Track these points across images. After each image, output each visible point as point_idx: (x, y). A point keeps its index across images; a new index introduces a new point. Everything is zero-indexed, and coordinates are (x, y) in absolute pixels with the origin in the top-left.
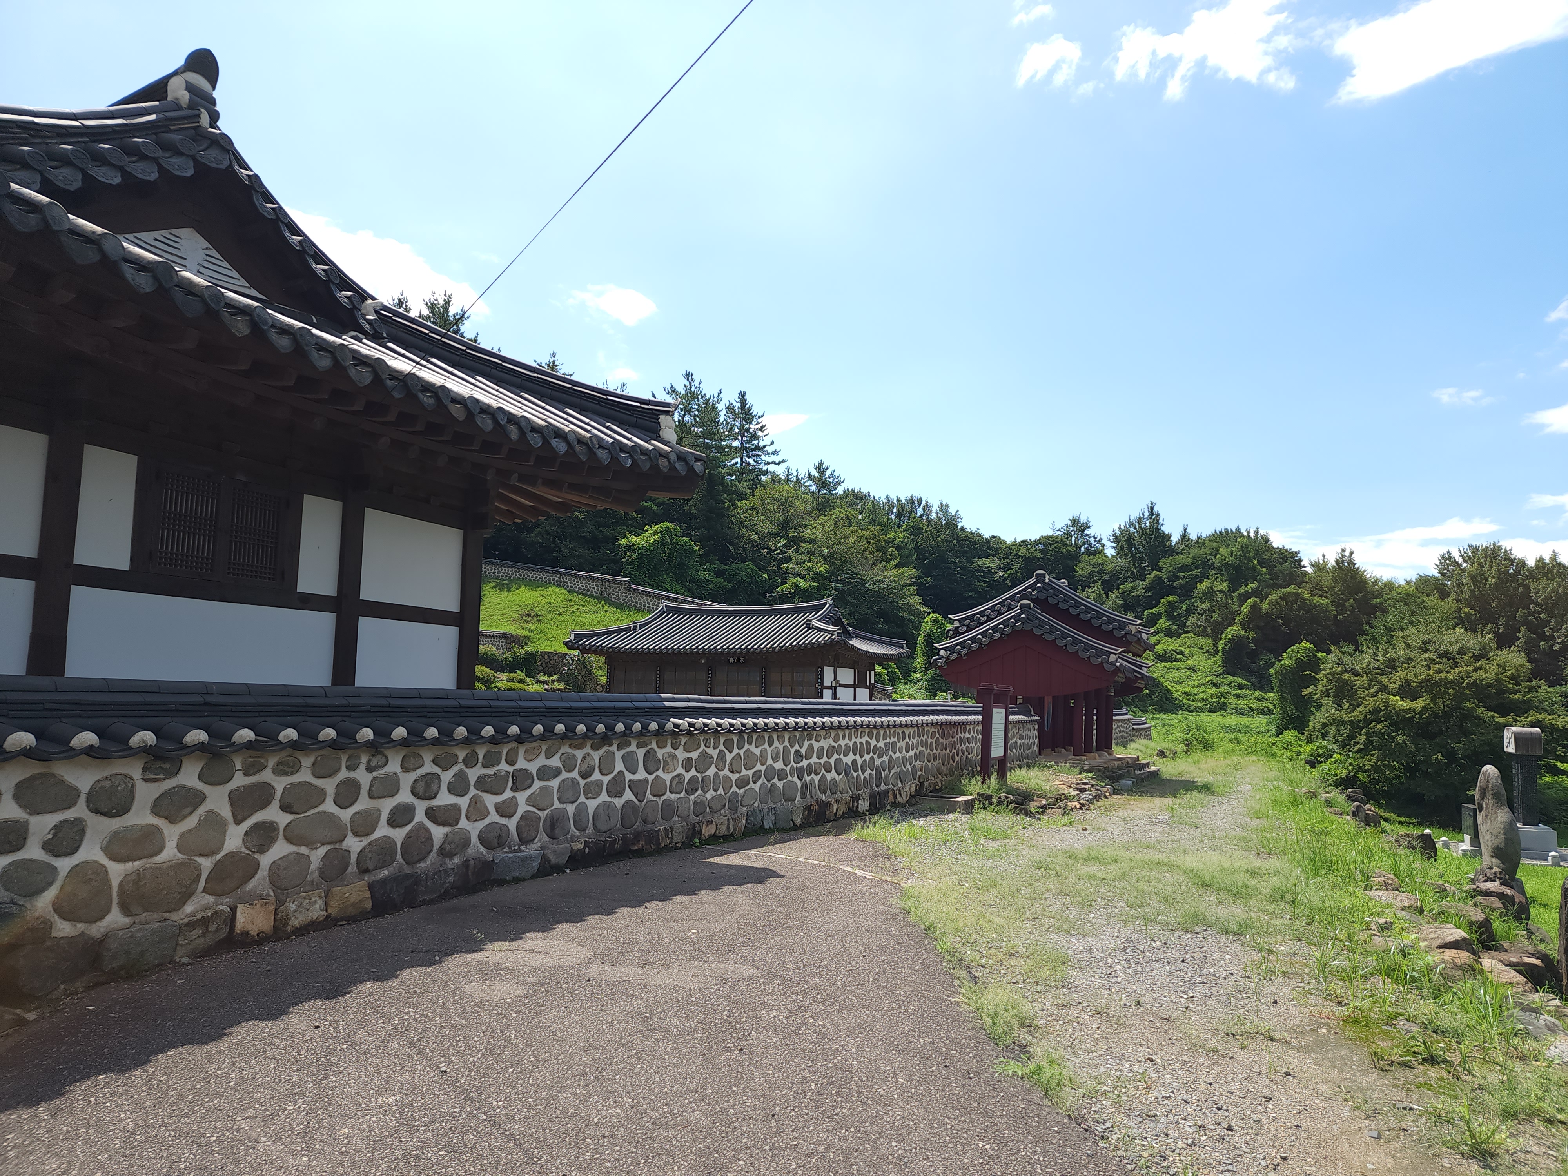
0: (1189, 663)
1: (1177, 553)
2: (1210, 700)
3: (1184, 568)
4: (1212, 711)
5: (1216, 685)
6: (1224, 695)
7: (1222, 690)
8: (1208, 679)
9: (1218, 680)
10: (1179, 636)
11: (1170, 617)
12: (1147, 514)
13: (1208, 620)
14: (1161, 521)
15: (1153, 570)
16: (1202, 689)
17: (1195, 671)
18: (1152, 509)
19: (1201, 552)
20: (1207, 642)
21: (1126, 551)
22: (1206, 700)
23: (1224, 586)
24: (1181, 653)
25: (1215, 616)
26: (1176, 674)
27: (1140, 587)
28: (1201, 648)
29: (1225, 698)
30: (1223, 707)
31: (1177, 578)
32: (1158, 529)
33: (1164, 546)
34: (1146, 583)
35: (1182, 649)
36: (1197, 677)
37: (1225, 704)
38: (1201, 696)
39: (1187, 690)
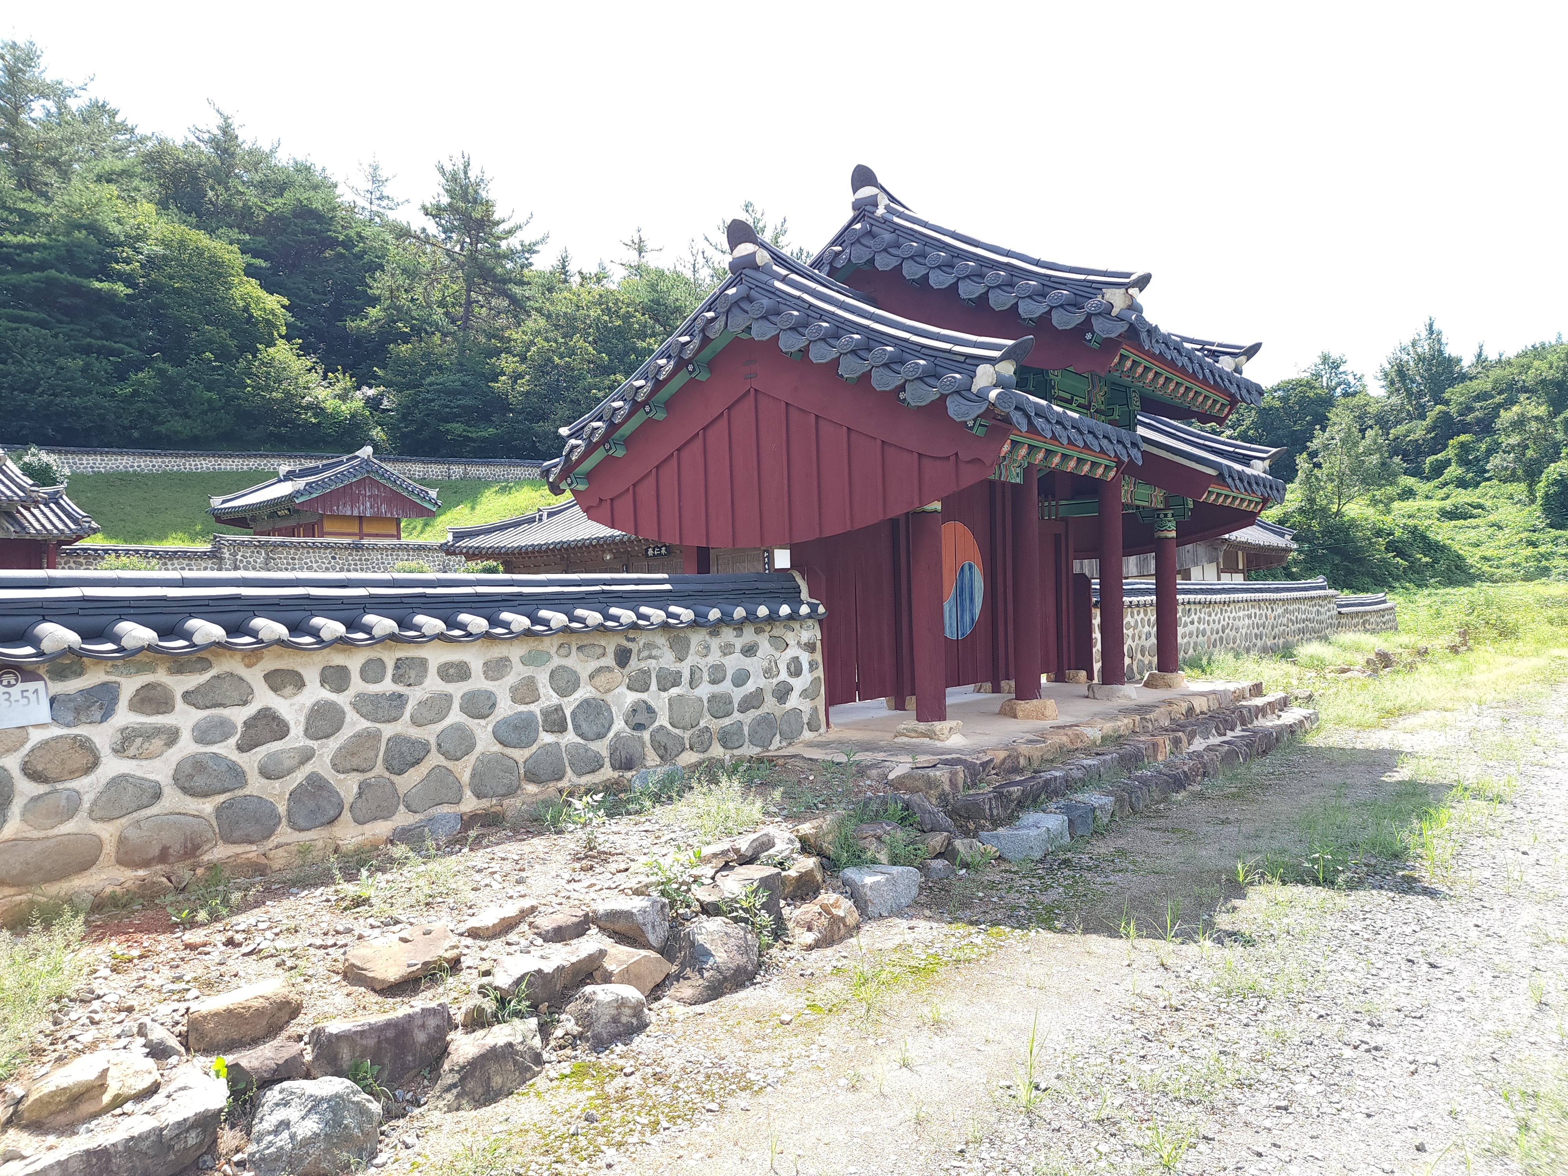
0: (1491, 518)
1: (1471, 379)
2: (1524, 564)
3: (1483, 396)
4: (1528, 578)
5: (1533, 544)
6: (1546, 556)
7: (1542, 549)
8: (1522, 536)
9: (1535, 536)
10: (1477, 485)
11: (1463, 461)
12: (1424, 334)
13: (1517, 460)
14: (1444, 341)
15: (1436, 404)
16: (1513, 550)
17: (1500, 528)
18: (1431, 326)
19: (1506, 373)
20: (1519, 489)
21: (1397, 386)
22: (1519, 565)
23: (1542, 411)
24: (1480, 506)
25: (1530, 453)
26: (1472, 535)
27: (1419, 430)
28: (1511, 497)
29: (1547, 560)
30: (1544, 572)
31: (1471, 409)
32: (1440, 352)
33: (1451, 372)
34: (1428, 421)
35: (1481, 501)
36: (1502, 537)
37: (1547, 569)
38: (1510, 560)
39: (1488, 554)
